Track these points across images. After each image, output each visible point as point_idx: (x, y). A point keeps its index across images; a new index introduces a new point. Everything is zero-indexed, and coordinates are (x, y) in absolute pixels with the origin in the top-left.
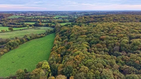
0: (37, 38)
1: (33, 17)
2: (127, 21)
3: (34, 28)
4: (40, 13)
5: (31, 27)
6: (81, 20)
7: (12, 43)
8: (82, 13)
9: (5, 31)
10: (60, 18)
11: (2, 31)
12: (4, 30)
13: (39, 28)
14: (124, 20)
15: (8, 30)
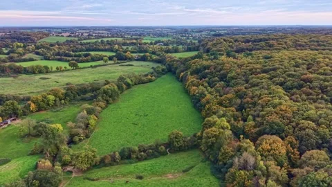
0: (143, 83)
1: (100, 40)
2: (326, 48)
3: (118, 63)
4: (104, 32)
5: (112, 62)
6: (219, 46)
7: (109, 91)
8: (202, 31)
9: (63, 68)
10: (159, 42)
11: (57, 68)
12: (61, 68)
13: (128, 63)
14: (319, 45)
15: (69, 67)
